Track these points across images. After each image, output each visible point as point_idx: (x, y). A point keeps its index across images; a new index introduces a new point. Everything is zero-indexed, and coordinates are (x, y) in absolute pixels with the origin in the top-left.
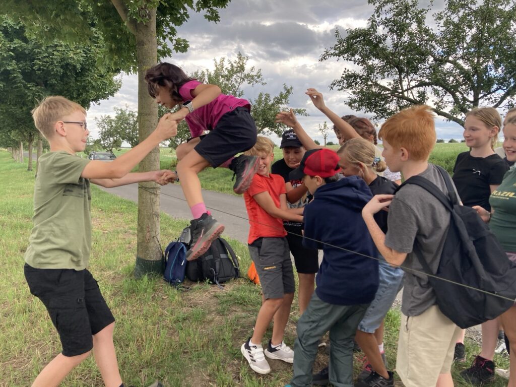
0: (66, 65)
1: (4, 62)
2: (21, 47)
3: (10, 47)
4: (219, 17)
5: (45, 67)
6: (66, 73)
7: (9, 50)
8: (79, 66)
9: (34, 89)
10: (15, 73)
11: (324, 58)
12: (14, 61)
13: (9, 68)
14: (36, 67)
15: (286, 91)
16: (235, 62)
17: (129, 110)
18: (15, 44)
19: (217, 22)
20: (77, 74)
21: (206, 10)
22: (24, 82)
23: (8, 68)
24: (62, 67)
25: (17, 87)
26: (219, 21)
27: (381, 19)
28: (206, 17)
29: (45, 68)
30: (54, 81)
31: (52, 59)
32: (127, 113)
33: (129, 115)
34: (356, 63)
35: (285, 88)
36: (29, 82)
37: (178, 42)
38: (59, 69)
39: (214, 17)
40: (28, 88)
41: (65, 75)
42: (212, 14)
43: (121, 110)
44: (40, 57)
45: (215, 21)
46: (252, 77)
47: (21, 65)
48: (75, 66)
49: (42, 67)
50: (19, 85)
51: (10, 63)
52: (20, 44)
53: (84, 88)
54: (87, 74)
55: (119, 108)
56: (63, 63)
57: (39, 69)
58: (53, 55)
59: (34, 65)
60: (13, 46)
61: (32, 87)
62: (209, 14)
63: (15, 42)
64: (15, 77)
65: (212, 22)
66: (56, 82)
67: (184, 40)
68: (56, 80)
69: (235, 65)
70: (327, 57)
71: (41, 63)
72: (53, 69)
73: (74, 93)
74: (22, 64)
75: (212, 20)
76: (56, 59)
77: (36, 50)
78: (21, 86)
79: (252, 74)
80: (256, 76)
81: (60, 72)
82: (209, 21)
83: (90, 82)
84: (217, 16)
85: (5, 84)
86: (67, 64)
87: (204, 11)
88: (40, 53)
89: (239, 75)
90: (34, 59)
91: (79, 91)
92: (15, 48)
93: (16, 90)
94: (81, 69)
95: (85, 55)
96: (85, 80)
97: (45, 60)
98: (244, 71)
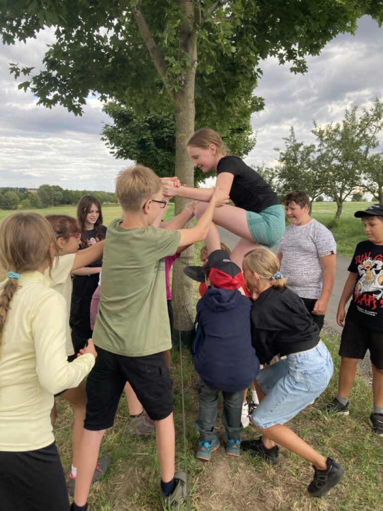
1: (142, 132)
2: (155, 117)
3: (146, 118)
4: (307, 68)
5: (171, 133)
7: (146, 121)
10: (148, 142)
12: (149, 131)
14: (164, 135)
16: (372, 110)
19: (305, 73)
21: (292, 61)
22: (156, 148)
23: (144, 138)
25: (150, 154)
26: (307, 72)
28: (292, 69)
32: (264, 170)
33: (266, 171)
36: (159, 148)
39: (301, 68)
40: (157, 154)
42: (299, 65)
43: (258, 167)
44: (168, 125)
45: (302, 72)
47: (154, 134)
49: (169, 134)
51: (146, 133)
52: (154, 114)
55: (256, 166)
57: (167, 136)
59: (164, 133)
60: (148, 117)
61: (162, 152)
62: (295, 66)
63: (151, 114)
64: (149, 145)
65: (299, 74)
69: (371, 113)
71: (168, 130)
74: (155, 132)
75: (298, 72)
77: (165, 119)
78: (152, 153)
82: (296, 73)
84: (305, 67)
85: (142, 151)
87: (290, 64)
88: (168, 121)
89: (375, 123)
90: (164, 127)
92: (150, 119)
93: (150, 156)
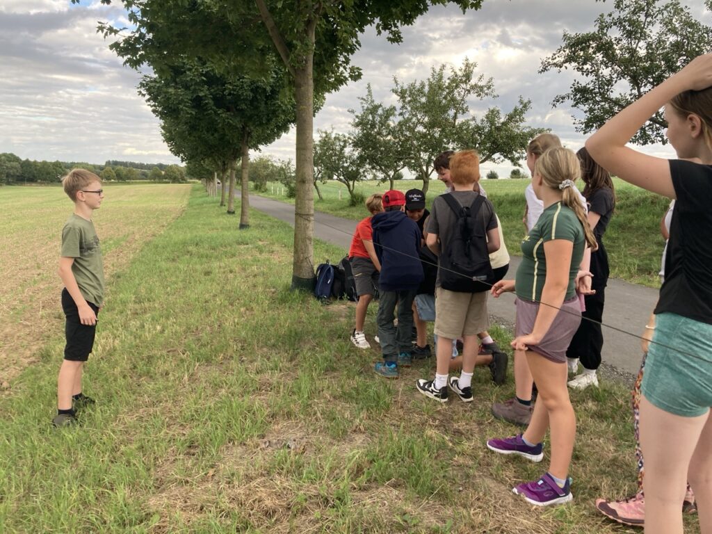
0: (256, 90)
1: (197, 88)
2: (213, 70)
3: (202, 71)
4: (402, 38)
5: (235, 91)
6: (256, 97)
7: (202, 75)
8: (268, 89)
9: (224, 115)
10: (206, 100)
11: (545, 69)
12: (206, 86)
13: (201, 94)
14: (226, 92)
15: (521, 106)
16: (461, 70)
17: (335, 132)
18: (207, 68)
19: (400, 43)
20: (267, 97)
21: (387, 31)
22: (215, 108)
24: (252, 90)
25: (208, 114)
26: (402, 42)
27: (613, 19)
29: (235, 93)
30: (244, 106)
31: (242, 82)
32: (333, 136)
33: (335, 138)
34: (585, 74)
35: (521, 102)
36: (219, 107)
37: (352, 69)
38: (249, 93)
39: (396, 38)
40: (217, 114)
41: (254, 99)
42: (394, 35)
43: (326, 133)
45: (398, 42)
46: (481, 88)
47: (212, 90)
48: (265, 89)
49: (232, 92)
50: (209, 112)
51: (202, 89)
53: (274, 112)
54: (277, 96)
55: (324, 130)
56: (252, 86)
57: (230, 94)
58: (243, 78)
59: (225, 89)
60: (205, 70)
61: (222, 113)
62: (391, 36)
63: (207, 65)
64: (207, 104)
65: (396, 43)
66: (246, 107)
67: (358, 68)
68: (246, 105)
69: (460, 73)
70: (549, 67)
71: (231, 87)
72: (243, 93)
73: (264, 119)
74: (213, 88)
75: (394, 42)
76: (246, 83)
78: (211, 114)
79: (480, 84)
80: (485, 86)
81: (250, 96)
82: (391, 43)
83: (280, 106)
85: (197, 111)
86: (258, 87)
89: (463, 86)
90: (225, 83)
91: (268, 116)
92: (207, 72)
93: (207, 117)
94: (271, 91)
95: (275, 76)
96: (274, 104)
97: (235, 84)
98: (469, 81)
